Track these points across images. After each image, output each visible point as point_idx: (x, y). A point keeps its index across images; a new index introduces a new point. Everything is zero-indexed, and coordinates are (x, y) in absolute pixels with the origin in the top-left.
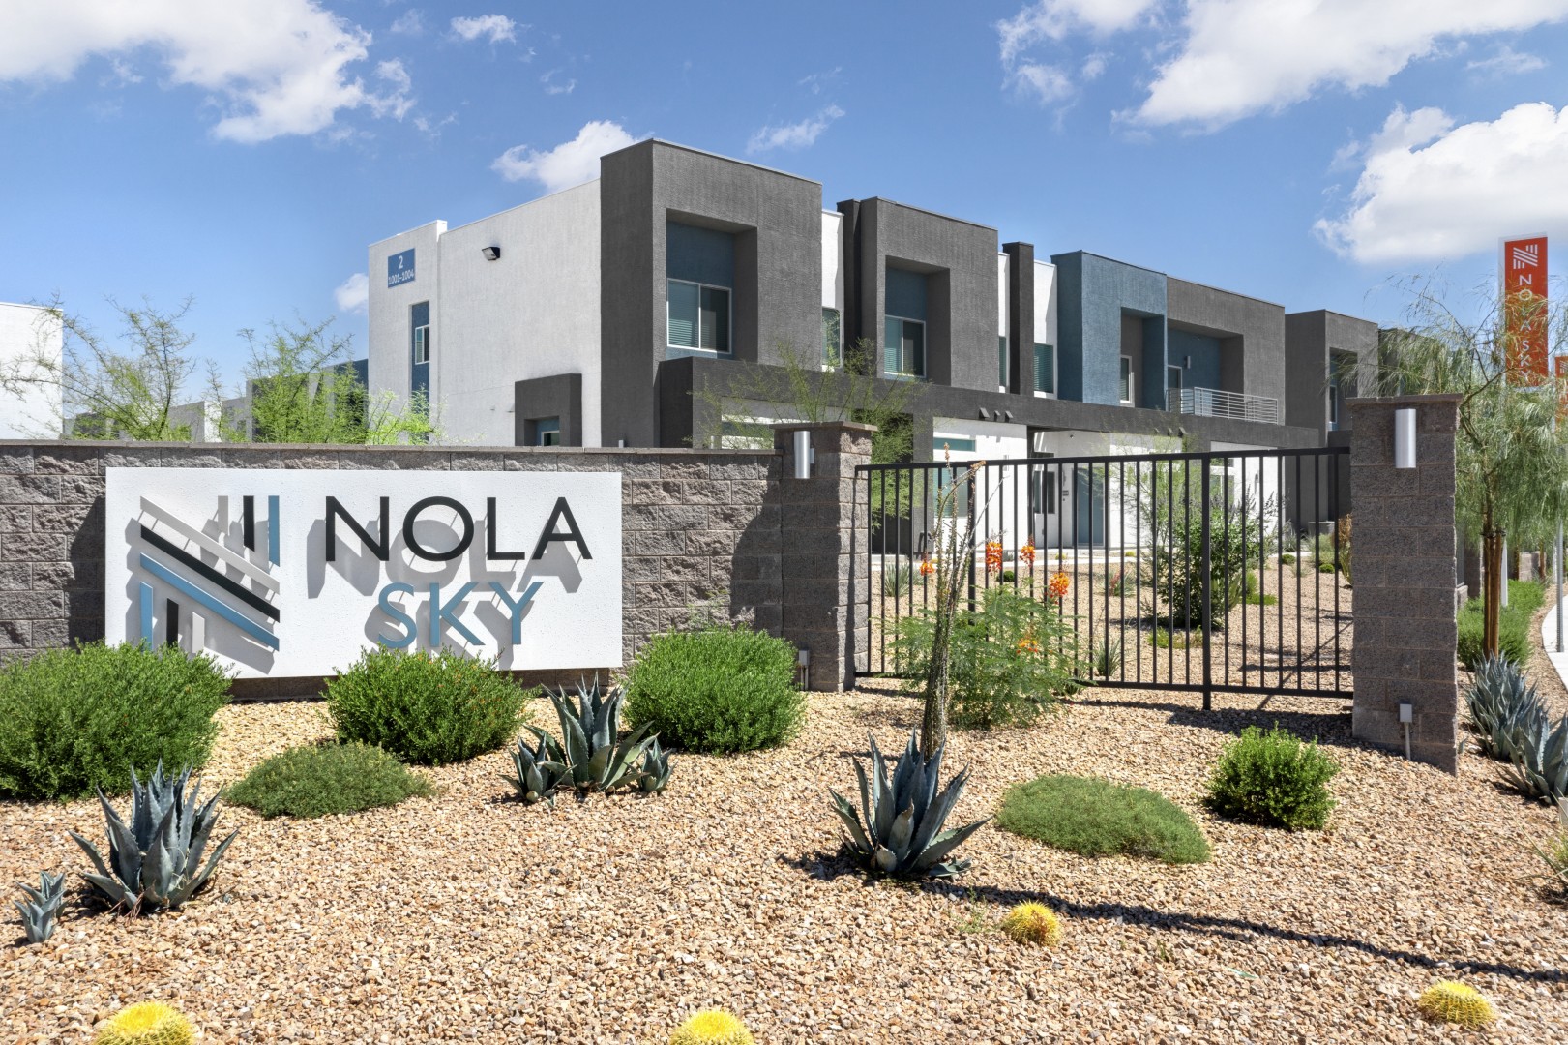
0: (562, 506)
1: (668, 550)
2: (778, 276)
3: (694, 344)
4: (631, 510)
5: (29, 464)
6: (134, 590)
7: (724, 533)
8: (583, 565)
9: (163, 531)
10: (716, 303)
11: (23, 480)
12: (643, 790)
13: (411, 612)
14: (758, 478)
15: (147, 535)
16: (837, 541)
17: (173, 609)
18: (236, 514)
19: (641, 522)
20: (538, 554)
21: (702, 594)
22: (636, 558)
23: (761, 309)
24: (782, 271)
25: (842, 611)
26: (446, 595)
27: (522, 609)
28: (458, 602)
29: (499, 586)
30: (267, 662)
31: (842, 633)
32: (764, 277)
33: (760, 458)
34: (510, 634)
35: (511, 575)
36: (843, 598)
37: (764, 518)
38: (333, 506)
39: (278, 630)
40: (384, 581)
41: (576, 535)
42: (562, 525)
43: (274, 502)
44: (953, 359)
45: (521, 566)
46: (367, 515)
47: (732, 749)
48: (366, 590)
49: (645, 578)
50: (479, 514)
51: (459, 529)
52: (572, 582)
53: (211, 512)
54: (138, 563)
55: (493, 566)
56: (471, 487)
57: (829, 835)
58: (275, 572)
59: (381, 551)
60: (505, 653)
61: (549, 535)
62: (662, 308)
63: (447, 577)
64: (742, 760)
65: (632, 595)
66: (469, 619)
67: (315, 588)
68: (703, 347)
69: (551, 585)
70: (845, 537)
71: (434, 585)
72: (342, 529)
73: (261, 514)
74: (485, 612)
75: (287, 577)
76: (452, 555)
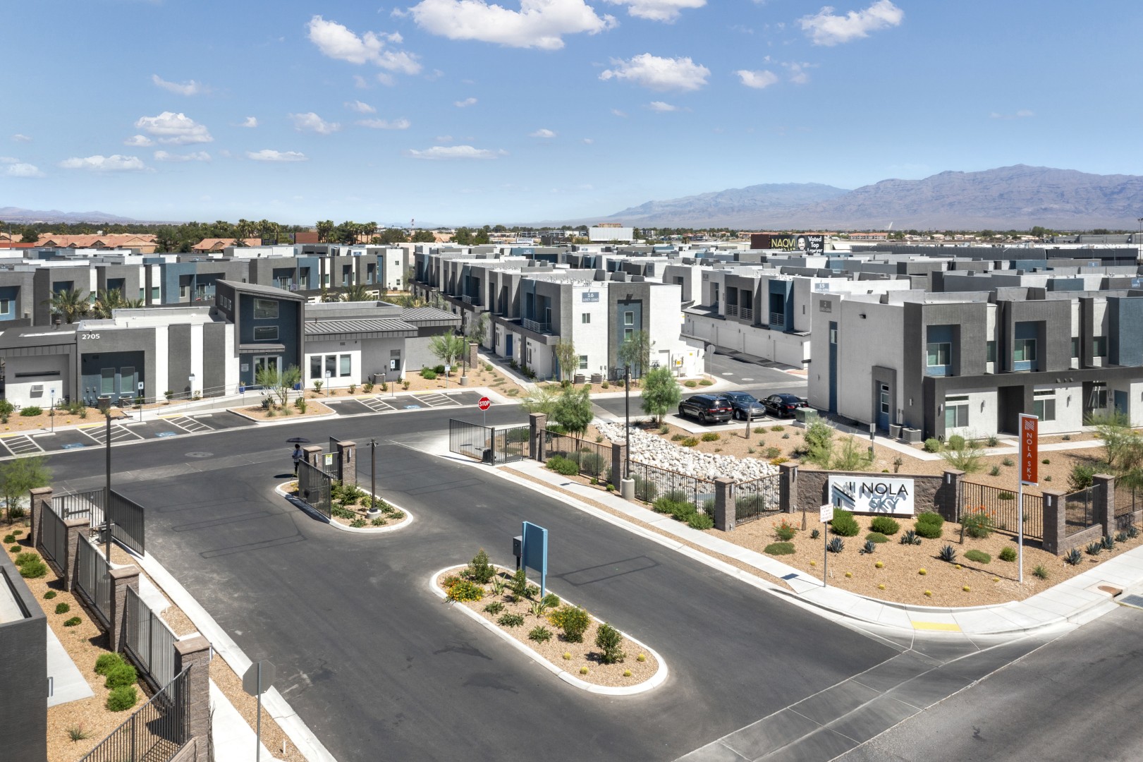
0: (903, 486)
1: (923, 493)
2: (968, 339)
3: (937, 364)
4: (916, 486)
5: (816, 474)
6: (833, 496)
7: (934, 491)
8: (907, 496)
9: (837, 486)
10: (946, 349)
11: (816, 477)
12: (917, 544)
13: (876, 502)
14: (941, 481)
15: (835, 487)
16: (956, 496)
17: (839, 499)
18: (848, 484)
19: (917, 488)
20: (899, 494)
21: (929, 502)
22: (917, 495)
23: (962, 352)
24: (970, 337)
25: (957, 508)
26: (883, 500)
27: (895, 503)
28: (885, 501)
29: (892, 499)
30: (853, 509)
31: (957, 512)
32: (963, 341)
33: (941, 478)
34: (894, 507)
35: (893, 497)
36: (957, 506)
37: (941, 489)
38: (864, 484)
39: (855, 503)
40: (872, 497)
41: (905, 491)
42: (903, 489)
43: (854, 483)
44: (1047, 356)
45: (895, 496)
46: (869, 485)
47: (931, 538)
48: (869, 497)
49: (918, 499)
50: (888, 486)
51: (885, 489)
52: (905, 499)
53: (844, 484)
54: (834, 492)
55: (890, 495)
56: (887, 481)
58: (854, 494)
59: (872, 492)
60: (893, 511)
61: (900, 491)
62: (925, 352)
63: (882, 496)
64: (932, 540)
65: (916, 501)
66: (886, 504)
67: (860, 497)
68: (941, 364)
69: (901, 499)
71: (880, 498)
72: (865, 488)
73: (852, 485)
74: (889, 503)
75: (856, 495)
76: (883, 493)
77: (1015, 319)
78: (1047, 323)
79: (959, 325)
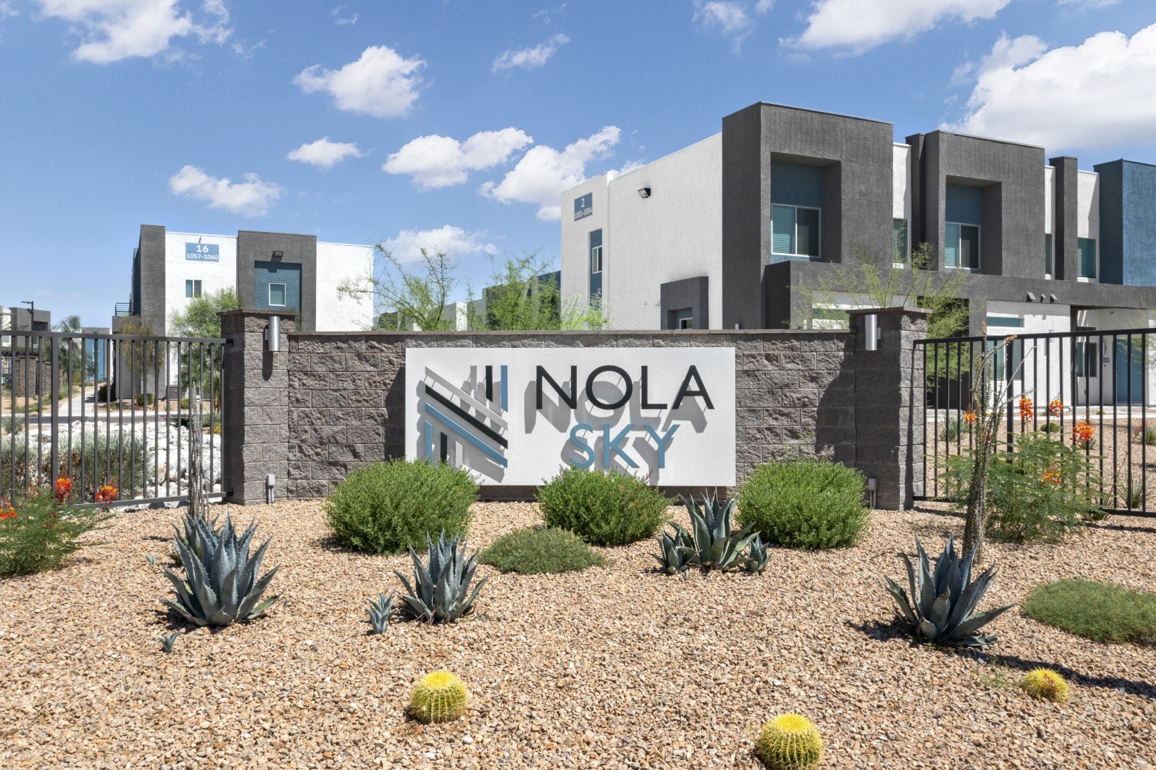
0: (693, 371)
1: (770, 404)
2: (857, 196)
3: (792, 251)
4: (742, 374)
5: (362, 346)
6: (422, 427)
7: (811, 391)
8: (708, 414)
9: (438, 388)
10: (808, 220)
11: (360, 356)
12: (749, 570)
13: (591, 444)
14: (838, 351)
15: (429, 391)
16: (899, 397)
17: (444, 439)
18: (481, 377)
19: (750, 383)
20: (676, 406)
21: (794, 435)
22: (746, 408)
23: (844, 222)
24: (861, 193)
25: (903, 449)
26: (614, 433)
27: (666, 443)
28: (622, 439)
29: (649, 426)
30: (499, 475)
31: (903, 466)
32: (846, 198)
33: (839, 336)
34: (657, 461)
35: (658, 420)
36: (904, 440)
37: (841, 380)
38: (541, 372)
39: (507, 454)
40: (574, 422)
41: (703, 392)
42: (693, 386)
43: (504, 369)
44: (1004, 254)
45: (664, 414)
46: (562, 378)
47: (815, 547)
48: (562, 428)
49: (752, 423)
50: (636, 377)
51: (623, 387)
52: (700, 425)
53: (466, 376)
54: (424, 409)
55: (645, 413)
56: (630, 358)
57: (886, 610)
58: (505, 416)
59: (571, 402)
60: (653, 473)
61: (684, 392)
62: (768, 227)
63: (614, 421)
64: (822, 555)
65: (743, 435)
66: (629, 449)
67: (529, 427)
68: (798, 253)
69: (686, 427)
70: (905, 395)
71: (606, 425)
72: (547, 389)
73: (496, 378)
74: (640, 445)
75: (512, 419)
76: (618, 406)
77: (945, 169)
78: (1003, 187)
79: (837, 165)
